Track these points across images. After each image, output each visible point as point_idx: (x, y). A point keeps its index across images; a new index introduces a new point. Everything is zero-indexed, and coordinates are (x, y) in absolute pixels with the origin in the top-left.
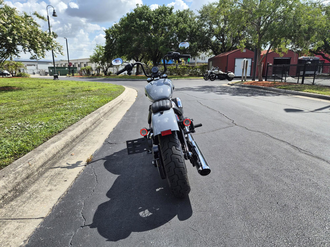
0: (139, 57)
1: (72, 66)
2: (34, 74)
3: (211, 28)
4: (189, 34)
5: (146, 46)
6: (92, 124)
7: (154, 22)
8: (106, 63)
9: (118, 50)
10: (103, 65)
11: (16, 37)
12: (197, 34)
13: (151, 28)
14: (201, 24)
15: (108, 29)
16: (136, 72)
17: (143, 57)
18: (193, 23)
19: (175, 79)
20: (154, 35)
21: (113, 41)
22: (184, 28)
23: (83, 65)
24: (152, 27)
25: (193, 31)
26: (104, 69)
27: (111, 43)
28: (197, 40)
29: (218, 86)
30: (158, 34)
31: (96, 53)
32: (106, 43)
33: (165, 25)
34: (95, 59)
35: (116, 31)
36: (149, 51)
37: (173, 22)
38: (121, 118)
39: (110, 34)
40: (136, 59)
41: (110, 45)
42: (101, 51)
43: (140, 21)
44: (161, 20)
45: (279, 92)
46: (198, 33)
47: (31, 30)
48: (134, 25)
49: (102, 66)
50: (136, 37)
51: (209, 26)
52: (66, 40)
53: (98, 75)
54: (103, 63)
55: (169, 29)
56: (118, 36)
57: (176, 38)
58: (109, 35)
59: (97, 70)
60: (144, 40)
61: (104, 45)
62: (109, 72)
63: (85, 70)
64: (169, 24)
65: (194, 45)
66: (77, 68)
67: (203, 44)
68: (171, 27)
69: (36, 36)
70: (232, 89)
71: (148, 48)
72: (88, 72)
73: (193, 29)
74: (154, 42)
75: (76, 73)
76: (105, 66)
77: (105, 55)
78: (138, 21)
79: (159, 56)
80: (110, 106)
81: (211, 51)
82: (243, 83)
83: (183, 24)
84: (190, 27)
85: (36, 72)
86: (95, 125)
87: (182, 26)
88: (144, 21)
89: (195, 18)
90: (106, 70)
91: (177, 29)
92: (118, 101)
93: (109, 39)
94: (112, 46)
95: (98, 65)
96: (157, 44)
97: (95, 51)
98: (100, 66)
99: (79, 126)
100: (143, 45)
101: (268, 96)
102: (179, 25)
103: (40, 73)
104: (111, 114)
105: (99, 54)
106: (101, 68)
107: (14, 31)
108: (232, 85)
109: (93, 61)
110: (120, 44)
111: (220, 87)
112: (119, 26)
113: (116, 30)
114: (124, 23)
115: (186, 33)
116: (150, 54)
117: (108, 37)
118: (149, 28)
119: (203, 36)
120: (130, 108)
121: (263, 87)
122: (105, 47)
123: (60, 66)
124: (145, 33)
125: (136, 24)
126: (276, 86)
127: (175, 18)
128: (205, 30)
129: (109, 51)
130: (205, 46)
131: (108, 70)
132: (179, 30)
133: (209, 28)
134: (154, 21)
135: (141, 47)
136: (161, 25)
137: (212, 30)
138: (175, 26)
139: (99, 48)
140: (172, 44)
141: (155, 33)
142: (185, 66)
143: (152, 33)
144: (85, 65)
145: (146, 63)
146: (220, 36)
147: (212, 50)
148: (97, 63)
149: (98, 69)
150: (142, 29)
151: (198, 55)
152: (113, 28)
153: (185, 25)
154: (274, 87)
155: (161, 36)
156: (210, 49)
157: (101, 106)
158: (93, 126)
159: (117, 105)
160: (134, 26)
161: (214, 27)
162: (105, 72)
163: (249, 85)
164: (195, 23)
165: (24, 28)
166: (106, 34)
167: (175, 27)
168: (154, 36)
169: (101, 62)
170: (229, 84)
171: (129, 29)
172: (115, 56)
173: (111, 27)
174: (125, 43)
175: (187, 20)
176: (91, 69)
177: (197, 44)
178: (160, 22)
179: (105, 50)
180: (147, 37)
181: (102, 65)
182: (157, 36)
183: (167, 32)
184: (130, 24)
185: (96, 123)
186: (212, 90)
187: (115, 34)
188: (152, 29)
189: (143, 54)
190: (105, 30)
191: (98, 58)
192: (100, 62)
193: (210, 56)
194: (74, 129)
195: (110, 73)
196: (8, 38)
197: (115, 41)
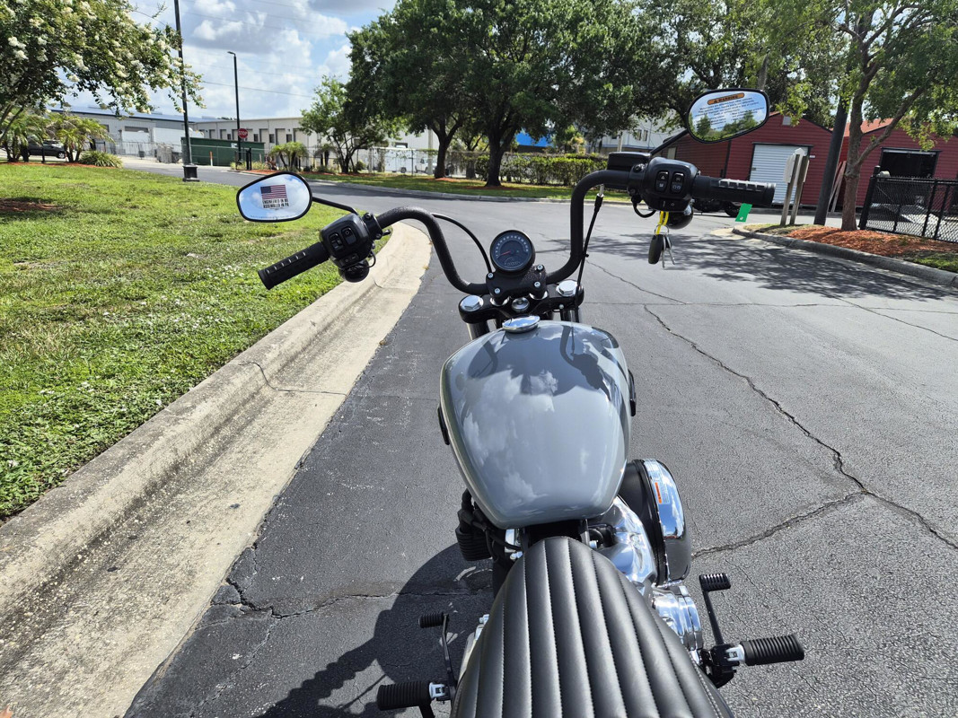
0: (448, 121)
1: (250, 139)
2: (142, 155)
3: (680, 40)
4: (610, 56)
5: (470, 89)
6: (211, 430)
7: (501, 14)
8: (348, 137)
9: (385, 98)
10: (341, 140)
11: (40, 39)
12: (636, 58)
13: (491, 34)
14: (649, 28)
15: (359, 31)
16: (437, 168)
17: (459, 124)
18: (625, 24)
19: (555, 198)
20: (498, 55)
21: (371, 68)
22: (596, 36)
23: (282, 138)
24: (494, 31)
25: (624, 49)
26: (340, 152)
27: (367, 74)
28: (634, 79)
29: (701, 236)
30: (511, 54)
31: (321, 103)
32: (351, 74)
33: (536, 24)
34: (316, 123)
35: (384, 36)
36: (481, 103)
37: (561, 17)
38: (347, 392)
39: (365, 45)
40: (438, 127)
41: (362, 80)
42: (336, 98)
43: (458, 8)
44: (525, 7)
45: (931, 279)
46: (641, 56)
47: (95, 18)
48: (440, 22)
49: (335, 144)
50: (441, 60)
51: (676, 35)
52: (235, 58)
53: (323, 171)
54: (339, 135)
55: (549, 36)
56: (387, 55)
57: (567, 67)
58: (363, 49)
59: (322, 155)
60: (466, 70)
61: (347, 79)
62: (355, 163)
63: (283, 154)
64: (550, 22)
65: (625, 93)
66: (263, 144)
67: (652, 93)
68: (555, 31)
69: (112, 38)
70: (752, 252)
71: (479, 96)
72: (293, 158)
73: (625, 43)
74: (497, 78)
75: (258, 160)
76: (345, 146)
77: (345, 110)
78: (451, 9)
79: (510, 124)
80: (316, 322)
81: (672, 114)
82: (786, 233)
83: (594, 24)
84: (616, 34)
85: (146, 149)
86: (226, 431)
87: (589, 29)
88: (470, 10)
89: (633, 7)
90: (347, 156)
91: (575, 40)
92: (355, 293)
93: (361, 63)
94: (369, 83)
95: (324, 141)
96: (506, 84)
97: (318, 96)
98: (329, 142)
99: (126, 467)
100: (463, 85)
101: (900, 297)
102: (581, 27)
103: (159, 154)
104: (313, 358)
105: (328, 107)
106: (333, 149)
107: (33, 17)
108: (749, 236)
109: (310, 127)
110: (390, 79)
111: (710, 242)
112: (393, 21)
113: (383, 34)
114: (408, 12)
115: (600, 54)
116: (482, 114)
117: (356, 56)
118: (484, 33)
119: (655, 67)
120: (395, 330)
121: (867, 254)
122: (348, 87)
123: (219, 138)
124: (473, 50)
125: (446, 17)
126: (912, 254)
127: (571, 5)
128: (660, 47)
129: (358, 99)
130: (657, 99)
131: (354, 157)
132: (580, 44)
133: (673, 43)
134: (503, 10)
135: (456, 92)
136: (523, 24)
137: (685, 48)
138: (567, 29)
139: (329, 89)
140: (554, 87)
141: (503, 49)
142: (586, 158)
143: (494, 48)
144: (288, 138)
145: (468, 143)
146: (708, 67)
147: (678, 111)
148: (322, 134)
149: (324, 152)
150: (462, 36)
151: (630, 126)
152: (375, 28)
153: (601, 29)
154: (904, 255)
155: (519, 61)
156: (671, 107)
157: (283, 321)
158: (212, 441)
159: (347, 310)
160: (437, 24)
161: (691, 37)
162: (344, 162)
163: (811, 242)
164: (631, 21)
165: (70, 10)
166: (352, 45)
167: (566, 33)
168: (498, 59)
169: (334, 132)
170: (736, 232)
171: (423, 33)
172: (375, 114)
173: (368, 24)
174: (408, 78)
175: (607, 12)
176: (304, 151)
177: (634, 92)
178: (521, 15)
179: (346, 95)
180: (478, 60)
181: (335, 140)
182: (508, 58)
183: (541, 49)
184: (426, 16)
185: (235, 418)
186: (688, 255)
187: (379, 48)
188: (495, 35)
189: (460, 113)
190: (350, 33)
191: (325, 118)
192: (331, 130)
193: (669, 129)
194: (88, 491)
195: (360, 166)
196: (14, 41)
197: (378, 68)
